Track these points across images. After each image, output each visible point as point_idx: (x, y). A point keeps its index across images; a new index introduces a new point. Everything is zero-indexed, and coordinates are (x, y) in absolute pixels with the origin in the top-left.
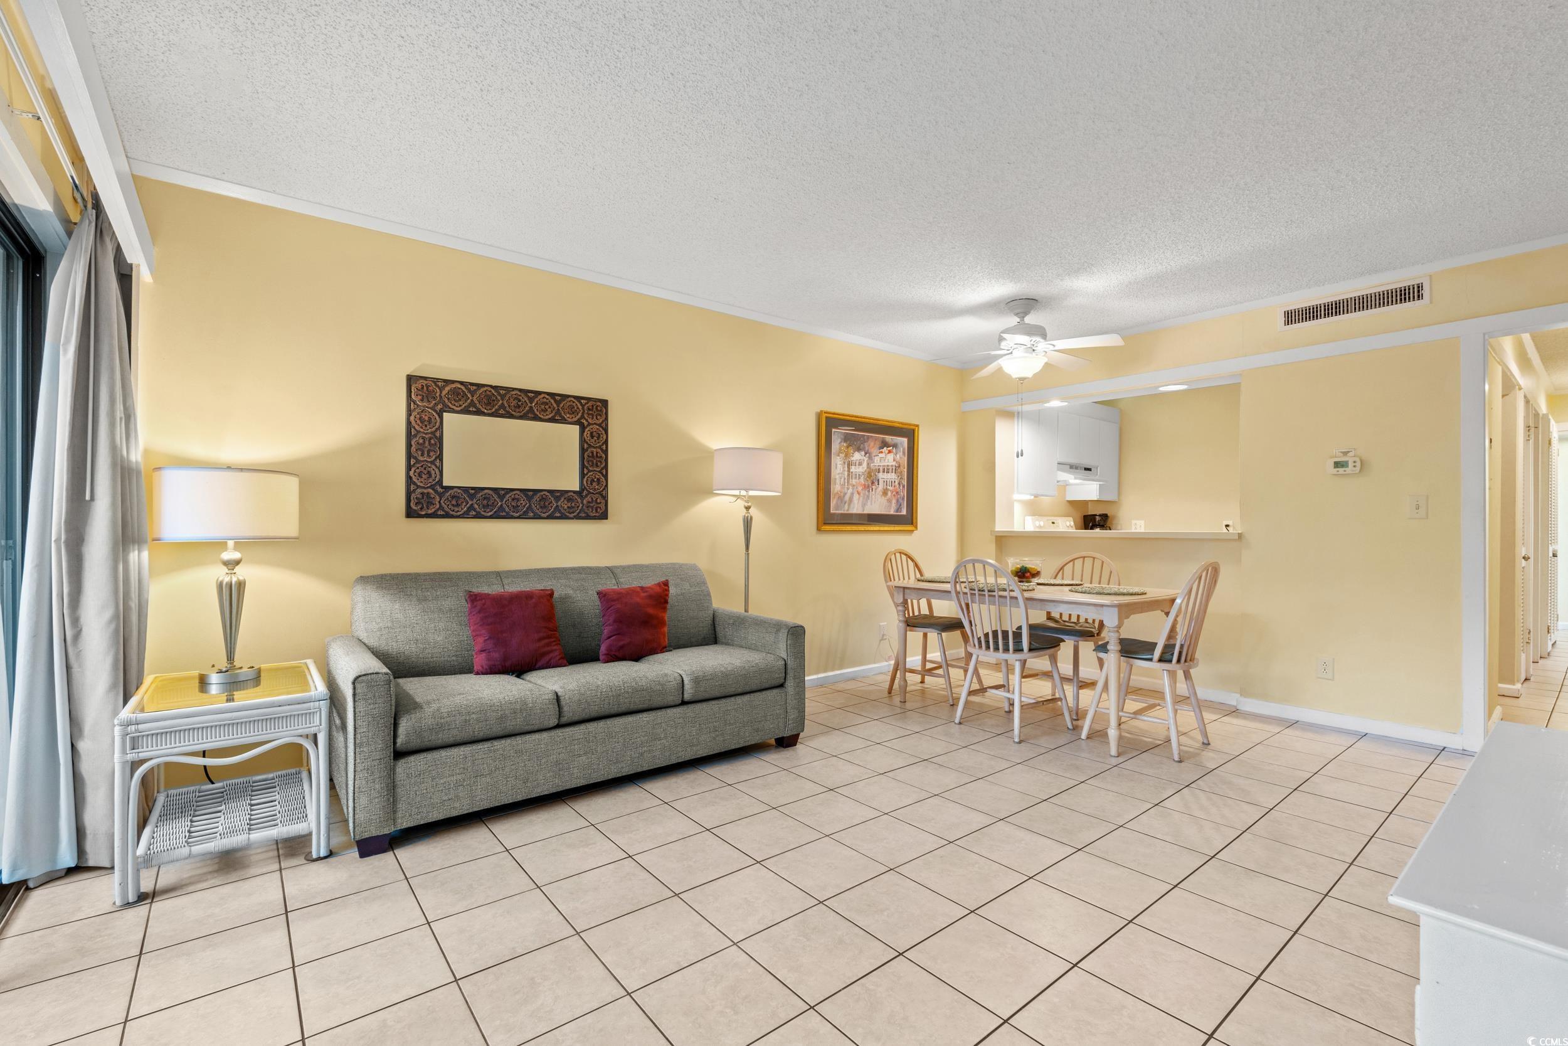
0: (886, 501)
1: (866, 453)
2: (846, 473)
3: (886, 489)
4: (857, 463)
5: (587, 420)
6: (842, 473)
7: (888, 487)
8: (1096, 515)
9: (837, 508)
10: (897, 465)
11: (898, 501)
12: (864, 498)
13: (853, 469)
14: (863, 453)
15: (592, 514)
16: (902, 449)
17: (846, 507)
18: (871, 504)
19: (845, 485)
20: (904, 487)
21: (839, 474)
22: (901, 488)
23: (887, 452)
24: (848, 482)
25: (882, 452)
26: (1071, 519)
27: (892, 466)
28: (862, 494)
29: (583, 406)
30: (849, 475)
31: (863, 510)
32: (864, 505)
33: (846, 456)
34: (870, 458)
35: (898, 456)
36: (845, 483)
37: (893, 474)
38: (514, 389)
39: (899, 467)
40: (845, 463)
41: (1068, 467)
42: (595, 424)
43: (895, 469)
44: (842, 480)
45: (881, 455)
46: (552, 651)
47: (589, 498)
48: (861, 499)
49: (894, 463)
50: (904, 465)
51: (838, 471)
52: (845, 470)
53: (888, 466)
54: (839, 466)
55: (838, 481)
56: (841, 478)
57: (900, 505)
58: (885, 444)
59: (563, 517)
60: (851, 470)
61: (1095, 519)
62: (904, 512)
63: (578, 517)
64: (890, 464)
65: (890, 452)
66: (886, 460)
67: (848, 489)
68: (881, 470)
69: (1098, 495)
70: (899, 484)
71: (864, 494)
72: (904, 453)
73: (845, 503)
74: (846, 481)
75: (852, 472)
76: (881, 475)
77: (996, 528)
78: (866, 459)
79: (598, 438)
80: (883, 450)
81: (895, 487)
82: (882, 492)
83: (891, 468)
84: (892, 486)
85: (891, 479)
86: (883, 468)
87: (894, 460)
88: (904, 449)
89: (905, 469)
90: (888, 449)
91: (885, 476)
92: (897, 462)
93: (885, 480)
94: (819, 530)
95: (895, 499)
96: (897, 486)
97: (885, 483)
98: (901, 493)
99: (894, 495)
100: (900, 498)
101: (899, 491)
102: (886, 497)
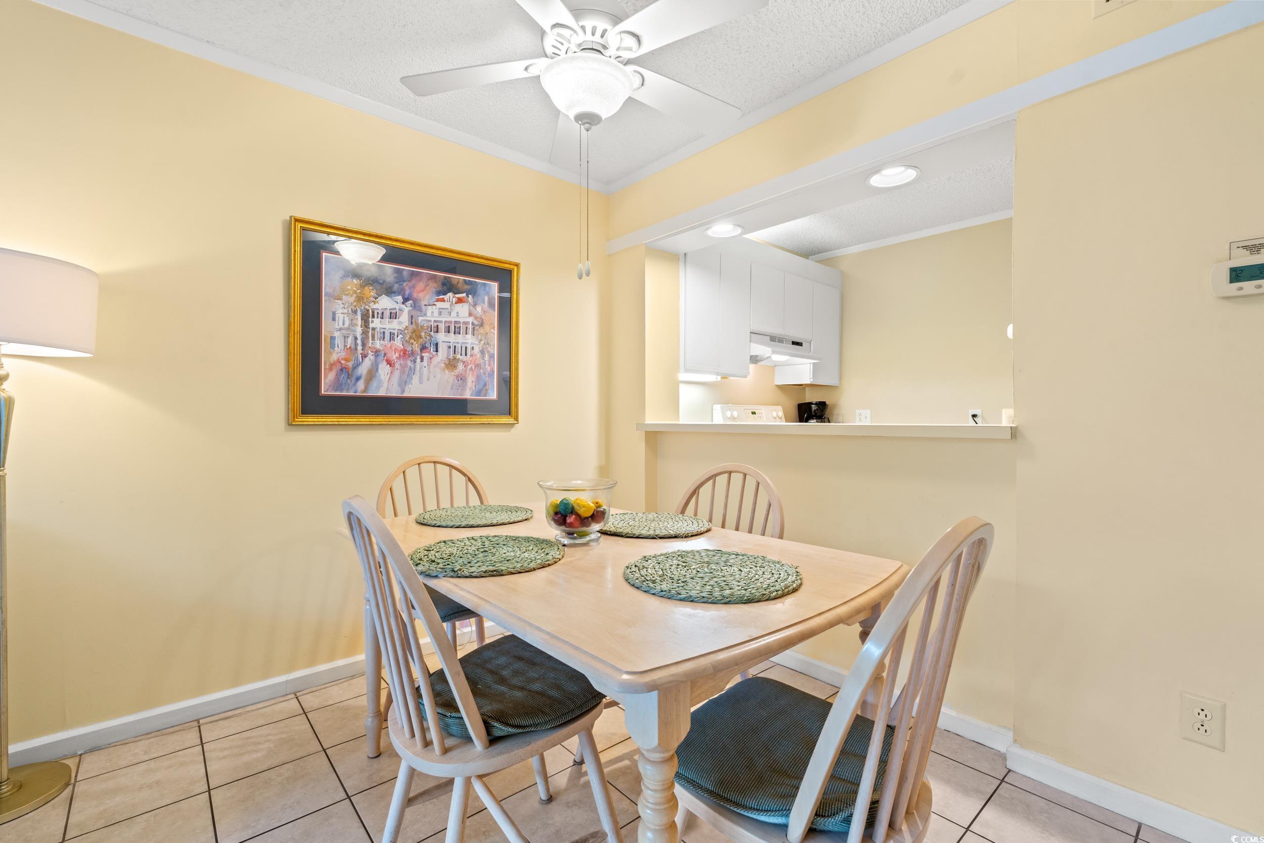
0: (453, 377)
1: (405, 300)
2: (359, 330)
3: (455, 359)
4: (387, 314)
6: (348, 329)
7: (458, 356)
8: (811, 403)
9: (338, 385)
10: (476, 323)
11: (478, 378)
12: (402, 372)
13: (376, 323)
14: (400, 298)
16: (486, 298)
17: (361, 385)
18: (421, 382)
19: (356, 349)
20: (492, 356)
21: (340, 329)
22: (487, 358)
23: (454, 300)
24: (364, 345)
25: (443, 300)
26: (780, 408)
27: (466, 323)
28: (397, 366)
30: (365, 333)
31: (403, 391)
32: (403, 384)
33: (360, 299)
34: (416, 306)
35: (479, 309)
36: (356, 344)
37: (469, 336)
39: (481, 325)
40: (355, 312)
41: (769, 338)
43: (474, 329)
44: (350, 340)
45: (440, 305)
48: (397, 373)
49: (470, 320)
50: (492, 325)
51: (339, 324)
52: (356, 325)
53: (456, 322)
54: (340, 317)
55: (339, 341)
56: (346, 337)
57: (485, 385)
58: (448, 287)
60: (371, 325)
61: (810, 408)
62: (493, 395)
64: (462, 320)
65: (460, 301)
66: (454, 314)
67: (364, 356)
68: (442, 327)
69: (811, 377)
70: (482, 352)
71: (403, 367)
72: (491, 305)
73: (358, 379)
74: (359, 342)
75: (373, 329)
76: (441, 337)
77: (646, 419)
78: (407, 309)
80: (446, 297)
81: (472, 356)
82: (445, 363)
83: (465, 326)
84: (466, 355)
85: (462, 343)
86: (447, 325)
87: (470, 315)
88: (489, 299)
89: (492, 330)
90: (458, 296)
91: (452, 338)
92: (476, 318)
93: (451, 345)
94: (291, 424)
95: (473, 374)
96: (478, 355)
97: (452, 350)
98: (487, 367)
99: (472, 368)
100: (484, 373)
101: (482, 364)
102: (453, 371)
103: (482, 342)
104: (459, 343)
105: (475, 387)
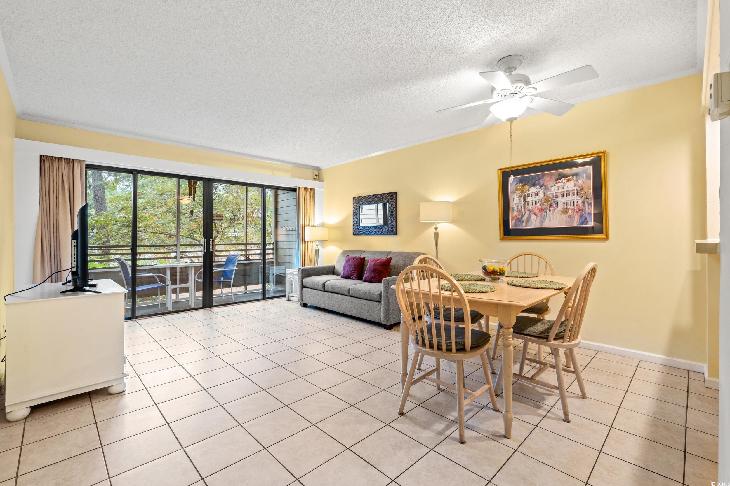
0: (566, 217)
1: (541, 187)
2: (522, 203)
3: (567, 208)
4: (534, 194)
5: (390, 201)
6: (518, 203)
7: (569, 207)
9: (516, 225)
10: (578, 189)
11: (581, 216)
12: (541, 217)
13: (529, 199)
14: (539, 187)
15: (391, 233)
16: (585, 175)
17: (524, 224)
18: (550, 220)
19: (522, 210)
20: (589, 204)
21: (516, 204)
23: (565, 181)
24: (524, 208)
25: (559, 182)
28: (538, 215)
29: (389, 196)
30: (525, 204)
31: (542, 225)
32: (542, 222)
33: (522, 191)
34: (546, 188)
35: (580, 182)
36: (522, 209)
37: (575, 196)
38: (372, 195)
39: (582, 189)
40: (521, 196)
42: (392, 201)
43: (577, 192)
44: (519, 208)
45: (558, 185)
46: (354, 275)
47: (390, 228)
48: (539, 218)
49: (575, 188)
50: (589, 188)
51: (515, 202)
52: (521, 201)
53: (566, 191)
54: (515, 199)
55: (516, 209)
56: (518, 207)
57: (586, 219)
58: (561, 176)
59: (384, 234)
60: (527, 200)
62: (591, 223)
63: (387, 234)
64: (570, 189)
65: (569, 180)
66: (565, 187)
67: (525, 213)
68: (559, 195)
71: (541, 215)
72: (588, 178)
73: (523, 222)
74: (523, 208)
75: (528, 202)
76: (559, 199)
78: (542, 191)
79: (393, 206)
80: (561, 181)
81: (577, 205)
82: (561, 211)
83: (572, 192)
84: (573, 205)
85: (571, 200)
86: (562, 193)
87: (575, 186)
88: (587, 175)
89: (590, 191)
90: (567, 178)
91: (565, 199)
92: (579, 187)
93: (565, 202)
94: (501, 239)
95: (578, 215)
96: (581, 205)
97: (565, 204)
98: (586, 209)
99: (577, 212)
100: (585, 213)
101: (583, 209)
102: (566, 214)
103: (583, 198)
104: (569, 200)
105: (580, 221)
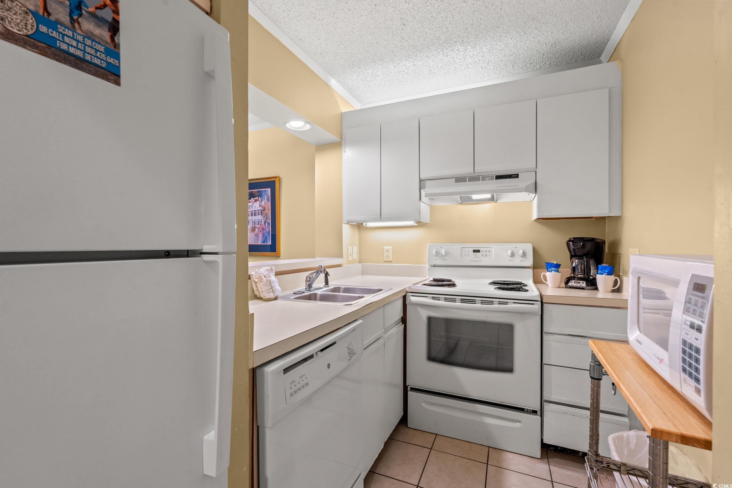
3: (255, 227)
7: (256, 226)
10: (262, 209)
11: (263, 235)
16: (266, 197)
20: (269, 224)
23: (254, 201)
25: (250, 202)
27: (259, 210)
35: (263, 202)
37: (260, 216)
39: (264, 210)
43: (261, 212)
45: (249, 204)
49: (260, 208)
50: (269, 208)
53: (255, 211)
57: (266, 238)
58: (252, 196)
64: (257, 209)
65: (256, 201)
66: (254, 207)
68: (250, 214)
70: (265, 222)
72: (268, 200)
76: (250, 218)
80: (251, 200)
81: (261, 225)
83: (258, 212)
85: (258, 219)
86: (251, 212)
87: (260, 206)
88: (267, 197)
89: (269, 212)
90: (255, 199)
91: (254, 218)
92: (262, 207)
93: (253, 220)
95: (261, 233)
96: (263, 224)
97: (254, 223)
98: (267, 229)
99: (261, 230)
100: (266, 232)
101: (265, 228)
102: (254, 233)
103: (265, 218)
104: (256, 220)
105: (262, 239)
